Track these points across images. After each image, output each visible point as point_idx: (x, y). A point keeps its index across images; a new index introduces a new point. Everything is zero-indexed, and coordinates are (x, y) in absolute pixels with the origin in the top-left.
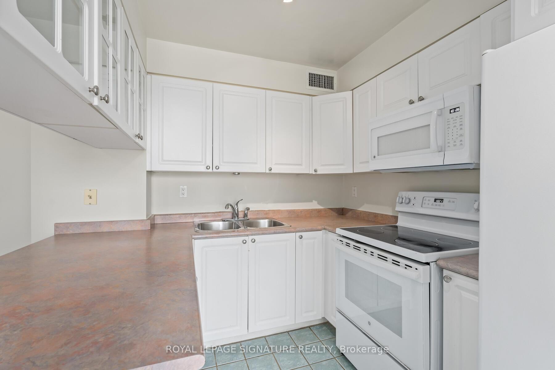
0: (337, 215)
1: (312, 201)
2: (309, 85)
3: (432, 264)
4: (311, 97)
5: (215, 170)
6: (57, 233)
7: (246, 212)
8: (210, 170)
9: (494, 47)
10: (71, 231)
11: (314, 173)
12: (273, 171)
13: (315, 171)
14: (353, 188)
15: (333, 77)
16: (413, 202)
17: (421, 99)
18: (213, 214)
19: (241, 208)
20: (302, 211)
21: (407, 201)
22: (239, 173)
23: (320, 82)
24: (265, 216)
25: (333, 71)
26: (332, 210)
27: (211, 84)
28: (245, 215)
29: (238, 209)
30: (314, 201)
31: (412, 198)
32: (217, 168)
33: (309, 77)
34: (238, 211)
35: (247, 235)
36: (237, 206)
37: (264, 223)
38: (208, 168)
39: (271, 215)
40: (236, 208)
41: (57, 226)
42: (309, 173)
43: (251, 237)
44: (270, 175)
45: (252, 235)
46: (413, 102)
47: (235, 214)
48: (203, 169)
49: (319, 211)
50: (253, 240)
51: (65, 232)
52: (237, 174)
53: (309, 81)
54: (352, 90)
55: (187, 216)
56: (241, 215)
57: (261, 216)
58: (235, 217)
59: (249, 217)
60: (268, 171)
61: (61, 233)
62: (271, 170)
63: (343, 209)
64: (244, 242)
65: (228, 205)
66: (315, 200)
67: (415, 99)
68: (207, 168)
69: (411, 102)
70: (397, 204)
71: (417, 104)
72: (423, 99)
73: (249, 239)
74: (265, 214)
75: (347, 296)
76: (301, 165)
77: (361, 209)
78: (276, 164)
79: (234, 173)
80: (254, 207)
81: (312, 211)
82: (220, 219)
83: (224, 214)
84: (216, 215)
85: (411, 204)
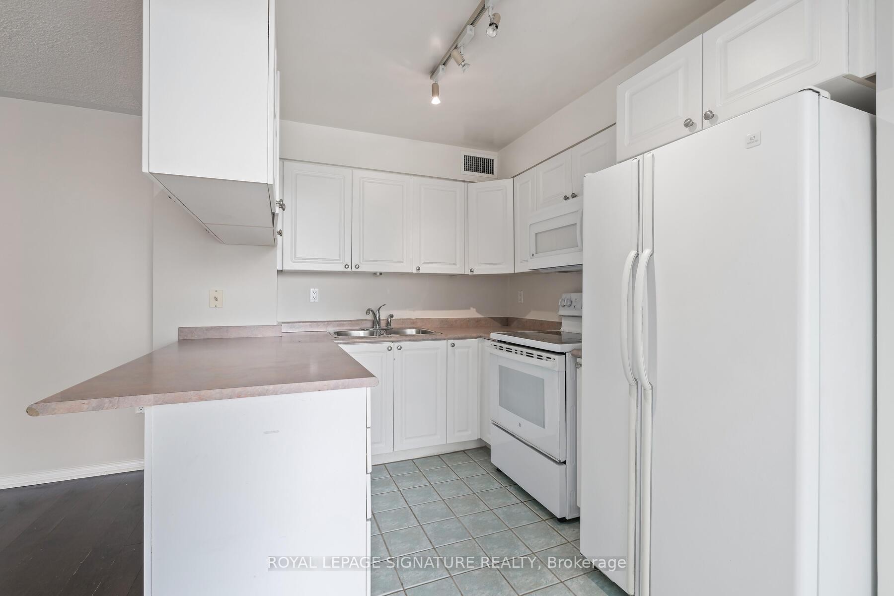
0: (500, 325)
1: (469, 309)
2: (465, 169)
3: (567, 354)
4: (466, 184)
5: (354, 269)
6: (181, 338)
7: (389, 319)
8: (349, 269)
9: (593, 171)
10: (196, 336)
11: (470, 273)
12: (421, 271)
13: (471, 271)
14: (519, 292)
15: (493, 160)
16: (574, 304)
17: (574, 196)
18: (350, 322)
19: (383, 315)
20: (456, 320)
21: (569, 303)
22: (381, 274)
23: (477, 166)
24: (412, 326)
25: (493, 152)
26: (494, 320)
27: (350, 170)
28: (388, 324)
29: (379, 316)
30: (472, 308)
31: (574, 300)
32: (357, 267)
33: (465, 160)
34: (379, 319)
35: (393, 342)
36: (379, 312)
37: (411, 332)
38: (347, 266)
39: (419, 325)
40: (378, 315)
41: (181, 330)
42: (463, 273)
43: (397, 344)
44: (418, 276)
45: (398, 341)
46: (568, 198)
47: (376, 322)
48: (340, 268)
49: (478, 320)
50: (399, 347)
51: (189, 337)
52: (378, 274)
53: (465, 164)
54: (513, 177)
55: (319, 324)
56: (383, 324)
57: (407, 326)
58: (376, 326)
59: (393, 326)
60: (415, 271)
61: (185, 338)
62: (419, 269)
63: (507, 319)
64: (390, 349)
65: (369, 310)
66: (474, 308)
67: (569, 195)
68: (345, 267)
69: (566, 198)
70: (561, 308)
71: (571, 200)
72: (576, 196)
73: (395, 345)
74: (412, 323)
75: (501, 404)
76: (454, 264)
77: (528, 317)
78: (425, 263)
79: (375, 274)
80: (399, 314)
81: (470, 320)
82: (358, 328)
83: (363, 322)
84: (355, 323)
85: (572, 306)
